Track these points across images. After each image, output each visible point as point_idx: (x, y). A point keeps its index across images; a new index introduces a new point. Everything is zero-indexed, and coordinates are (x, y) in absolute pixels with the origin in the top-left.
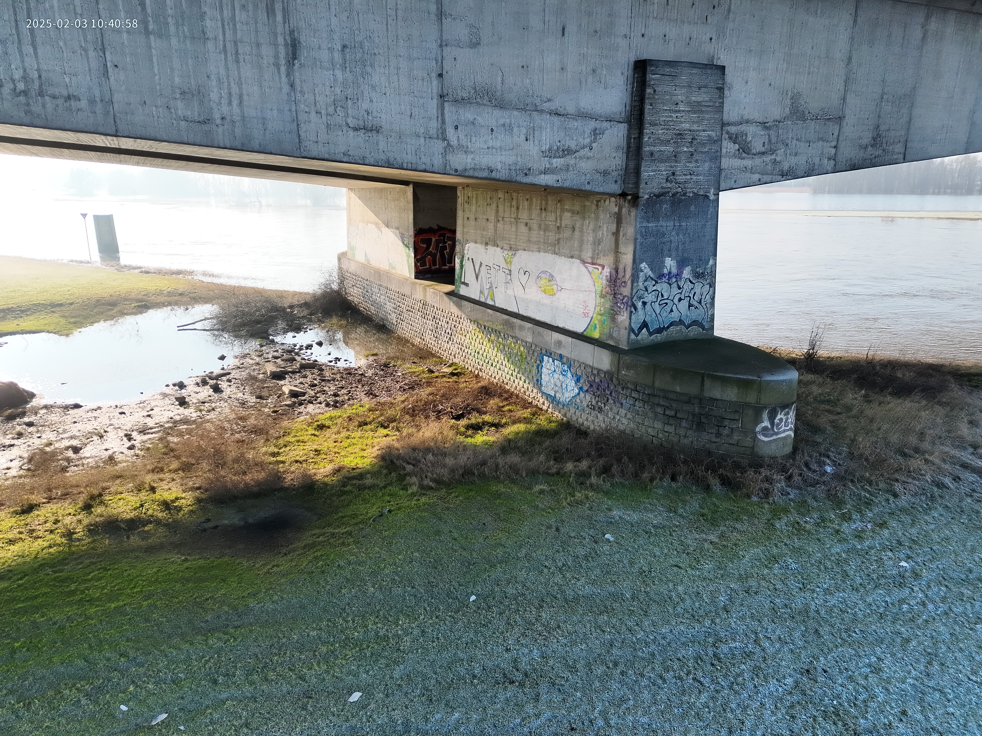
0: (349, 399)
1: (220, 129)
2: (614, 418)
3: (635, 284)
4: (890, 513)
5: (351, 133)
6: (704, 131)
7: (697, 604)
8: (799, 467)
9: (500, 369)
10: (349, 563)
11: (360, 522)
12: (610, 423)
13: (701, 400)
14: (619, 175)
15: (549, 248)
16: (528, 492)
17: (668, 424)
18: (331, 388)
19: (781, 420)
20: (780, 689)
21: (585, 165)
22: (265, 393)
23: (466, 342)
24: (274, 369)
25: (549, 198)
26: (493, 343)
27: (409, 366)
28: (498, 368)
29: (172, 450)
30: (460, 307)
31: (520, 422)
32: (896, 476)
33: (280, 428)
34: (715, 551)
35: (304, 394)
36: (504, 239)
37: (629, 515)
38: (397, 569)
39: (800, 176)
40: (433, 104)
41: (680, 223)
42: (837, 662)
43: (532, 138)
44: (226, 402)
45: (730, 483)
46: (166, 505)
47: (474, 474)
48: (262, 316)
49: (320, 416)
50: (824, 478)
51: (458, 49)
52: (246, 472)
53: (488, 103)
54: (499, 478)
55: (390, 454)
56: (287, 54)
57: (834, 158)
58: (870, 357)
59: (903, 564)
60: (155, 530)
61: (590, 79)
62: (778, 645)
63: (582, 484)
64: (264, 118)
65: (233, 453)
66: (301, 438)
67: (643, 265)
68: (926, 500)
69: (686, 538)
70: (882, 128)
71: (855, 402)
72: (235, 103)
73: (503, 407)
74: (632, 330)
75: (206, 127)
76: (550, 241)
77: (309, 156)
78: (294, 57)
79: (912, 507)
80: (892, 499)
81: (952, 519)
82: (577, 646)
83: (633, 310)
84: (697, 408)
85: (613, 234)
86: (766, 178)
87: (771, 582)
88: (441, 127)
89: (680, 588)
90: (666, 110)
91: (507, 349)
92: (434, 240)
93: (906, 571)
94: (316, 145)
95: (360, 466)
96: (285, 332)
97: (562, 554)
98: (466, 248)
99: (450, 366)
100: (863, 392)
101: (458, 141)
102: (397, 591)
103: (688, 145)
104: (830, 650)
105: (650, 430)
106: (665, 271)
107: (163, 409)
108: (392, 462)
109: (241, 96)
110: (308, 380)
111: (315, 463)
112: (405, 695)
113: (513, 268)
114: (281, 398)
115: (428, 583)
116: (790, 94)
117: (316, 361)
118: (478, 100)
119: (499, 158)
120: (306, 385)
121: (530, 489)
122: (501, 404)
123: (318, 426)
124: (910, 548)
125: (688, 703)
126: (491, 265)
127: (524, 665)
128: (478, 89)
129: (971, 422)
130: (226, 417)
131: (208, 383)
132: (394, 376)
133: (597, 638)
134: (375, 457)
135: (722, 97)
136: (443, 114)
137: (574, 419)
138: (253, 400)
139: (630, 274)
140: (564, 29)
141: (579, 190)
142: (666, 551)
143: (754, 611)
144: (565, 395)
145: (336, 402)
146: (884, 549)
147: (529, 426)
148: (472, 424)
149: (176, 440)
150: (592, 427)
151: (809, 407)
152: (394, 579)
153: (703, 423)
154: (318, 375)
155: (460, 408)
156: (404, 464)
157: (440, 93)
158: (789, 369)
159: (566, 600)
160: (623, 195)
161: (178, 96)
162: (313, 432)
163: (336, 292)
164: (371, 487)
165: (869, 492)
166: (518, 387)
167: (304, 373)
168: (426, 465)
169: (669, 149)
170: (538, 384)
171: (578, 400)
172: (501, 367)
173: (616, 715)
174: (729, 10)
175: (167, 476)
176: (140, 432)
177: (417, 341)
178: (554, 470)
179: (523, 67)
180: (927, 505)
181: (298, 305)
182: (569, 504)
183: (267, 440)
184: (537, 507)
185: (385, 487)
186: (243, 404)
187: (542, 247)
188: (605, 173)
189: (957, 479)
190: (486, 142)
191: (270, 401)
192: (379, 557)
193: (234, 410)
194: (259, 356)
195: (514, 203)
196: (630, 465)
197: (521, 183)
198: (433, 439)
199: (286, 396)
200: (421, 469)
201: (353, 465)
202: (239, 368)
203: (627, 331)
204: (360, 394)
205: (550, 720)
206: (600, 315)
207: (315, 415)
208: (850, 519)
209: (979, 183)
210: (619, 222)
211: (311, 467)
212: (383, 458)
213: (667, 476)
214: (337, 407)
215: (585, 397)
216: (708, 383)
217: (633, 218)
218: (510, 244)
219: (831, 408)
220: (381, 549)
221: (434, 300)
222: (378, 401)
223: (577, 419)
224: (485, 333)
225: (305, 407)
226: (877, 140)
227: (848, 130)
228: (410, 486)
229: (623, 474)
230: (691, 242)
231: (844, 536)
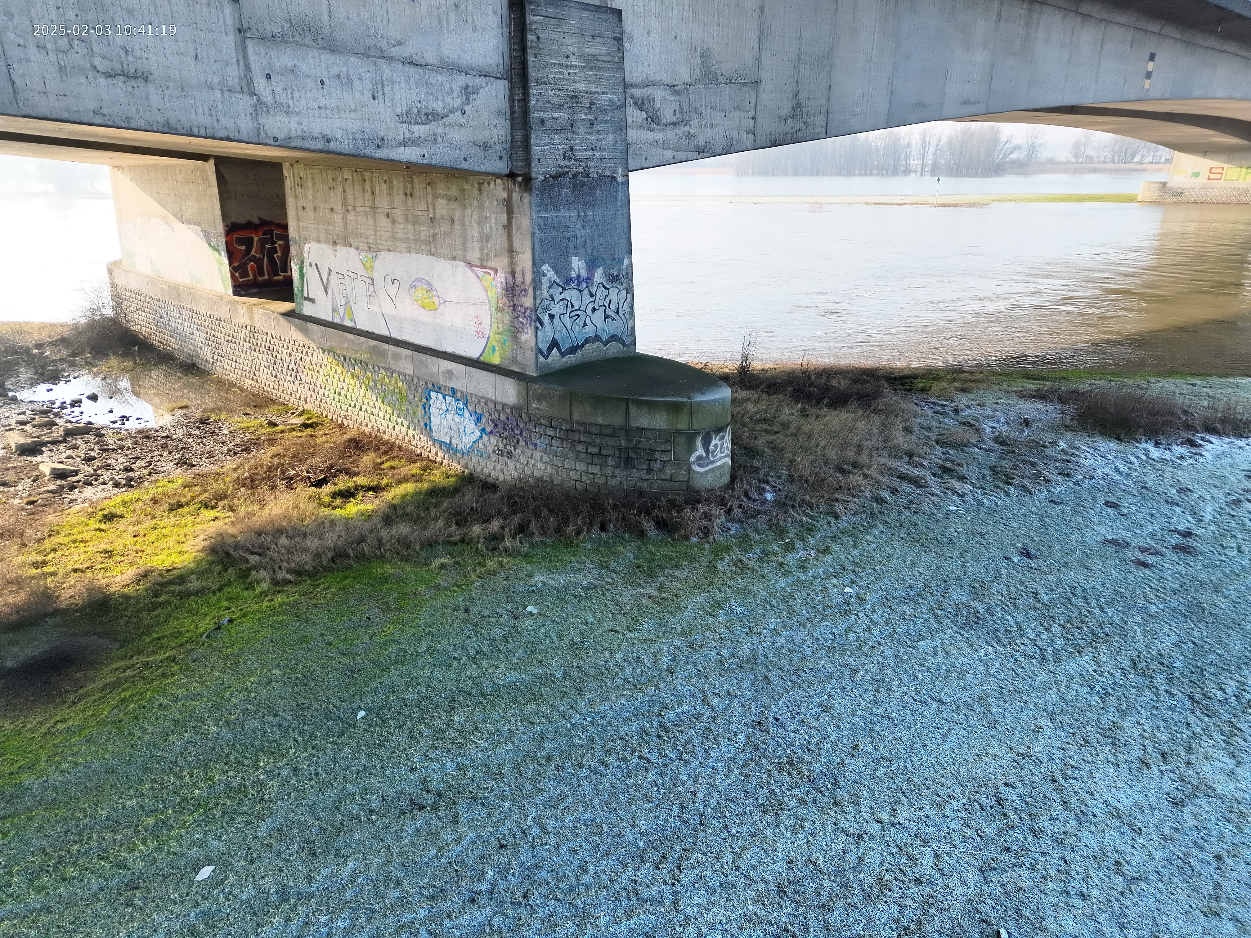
0: (150, 474)
2: (528, 463)
3: (538, 293)
4: (832, 537)
5: (102, 80)
6: (604, 93)
7: (638, 671)
8: (739, 498)
9: (372, 414)
10: (177, 700)
11: (187, 642)
12: (524, 471)
13: (627, 431)
14: (504, 149)
15: (423, 247)
16: (424, 569)
17: (591, 464)
18: (119, 461)
19: (716, 446)
20: (732, 748)
21: (458, 136)
22: (10, 477)
23: (320, 380)
24: (22, 440)
25: (415, 179)
26: (358, 378)
28: (369, 412)
30: (305, 332)
31: (407, 481)
32: (837, 496)
33: (43, 525)
34: (654, 606)
35: (76, 473)
36: (358, 235)
37: (553, 579)
38: (249, 696)
39: (718, 153)
40: (230, 41)
41: (585, 212)
42: (788, 707)
43: (381, 97)
45: (666, 526)
47: (348, 556)
49: (106, 503)
50: (765, 507)
53: (314, 44)
54: (384, 556)
55: (223, 544)
57: (752, 132)
58: (805, 367)
59: (848, 590)
61: (452, 15)
62: (727, 701)
63: (494, 549)
66: (79, 537)
67: (546, 268)
68: (866, 518)
69: (621, 596)
70: (802, 96)
71: (792, 418)
73: (382, 463)
74: (541, 352)
76: (422, 238)
77: (34, 114)
79: (853, 528)
80: (833, 520)
81: (892, 535)
82: (501, 747)
83: (538, 325)
84: (623, 442)
85: (504, 227)
86: (681, 155)
87: (716, 632)
88: (245, 76)
89: (619, 656)
90: (555, 64)
91: (379, 386)
92: (256, 239)
93: (851, 597)
94: (45, 98)
95: (178, 565)
96: (34, 383)
97: (475, 639)
98: (306, 250)
99: (300, 415)
100: (800, 406)
101: (274, 96)
102: (253, 724)
103: (586, 111)
104: (781, 696)
105: (571, 474)
106: (573, 274)
108: (227, 554)
110: (81, 451)
111: (106, 569)
112: (277, 856)
113: (375, 275)
114: (39, 482)
115: (297, 705)
116: (699, 50)
117: (90, 423)
118: (296, 38)
119: (338, 123)
120: (78, 459)
121: (426, 564)
122: (379, 461)
123: (105, 516)
124: (854, 572)
125: (635, 785)
126: (345, 273)
127: (435, 784)
128: (294, 22)
129: (905, 429)
132: (218, 435)
133: (524, 733)
134: (201, 551)
135: (621, 49)
136: (245, 57)
139: (530, 280)
141: (453, 168)
142: (599, 615)
143: (700, 668)
144: (464, 440)
146: (828, 577)
147: (419, 485)
148: (340, 491)
150: (501, 478)
151: (746, 429)
152: (247, 709)
153: (632, 458)
154: (97, 443)
155: (321, 471)
156: (247, 555)
157: (238, 26)
158: (720, 386)
159: (483, 695)
160: (512, 176)
162: (98, 526)
163: (110, 320)
164: (199, 592)
165: (811, 517)
166: (400, 436)
167: (73, 442)
168: (279, 553)
169: (563, 115)
170: (427, 428)
171: (481, 446)
172: (374, 410)
173: (554, 817)
177: (247, 383)
178: (457, 537)
180: (868, 523)
181: (50, 343)
182: (479, 577)
183: (24, 545)
184: (437, 587)
185: (220, 589)
187: (413, 246)
188: (485, 146)
189: (894, 491)
190: (315, 99)
191: (20, 487)
192: (222, 684)
195: (367, 186)
196: (552, 519)
197: (372, 158)
198: (285, 516)
199: (46, 478)
200: (272, 559)
201: (167, 565)
203: (534, 353)
204: (168, 464)
205: (474, 843)
206: (499, 334)
207: (98, 501)
208: (793, 548)
209: (904, 163)
210: (510, 212)
211: (100, 576)
212: (213, 550)
213: (596, 527)
214: (133, 487)
215: (489, 440)
216: (633, 410)
217: (527, 205)
218: (367, 243)
219: (768, 428)
220: (223, 673)
221: (266, 325)
222: (197, 472)
223: (482, 469)
224: (346, 365)
225: (80, 492)
226: (797, 110)
227: (765, 97)
228: (258, 583)
229: (543, 530)
230: (600, 236)
231: (788, 568)
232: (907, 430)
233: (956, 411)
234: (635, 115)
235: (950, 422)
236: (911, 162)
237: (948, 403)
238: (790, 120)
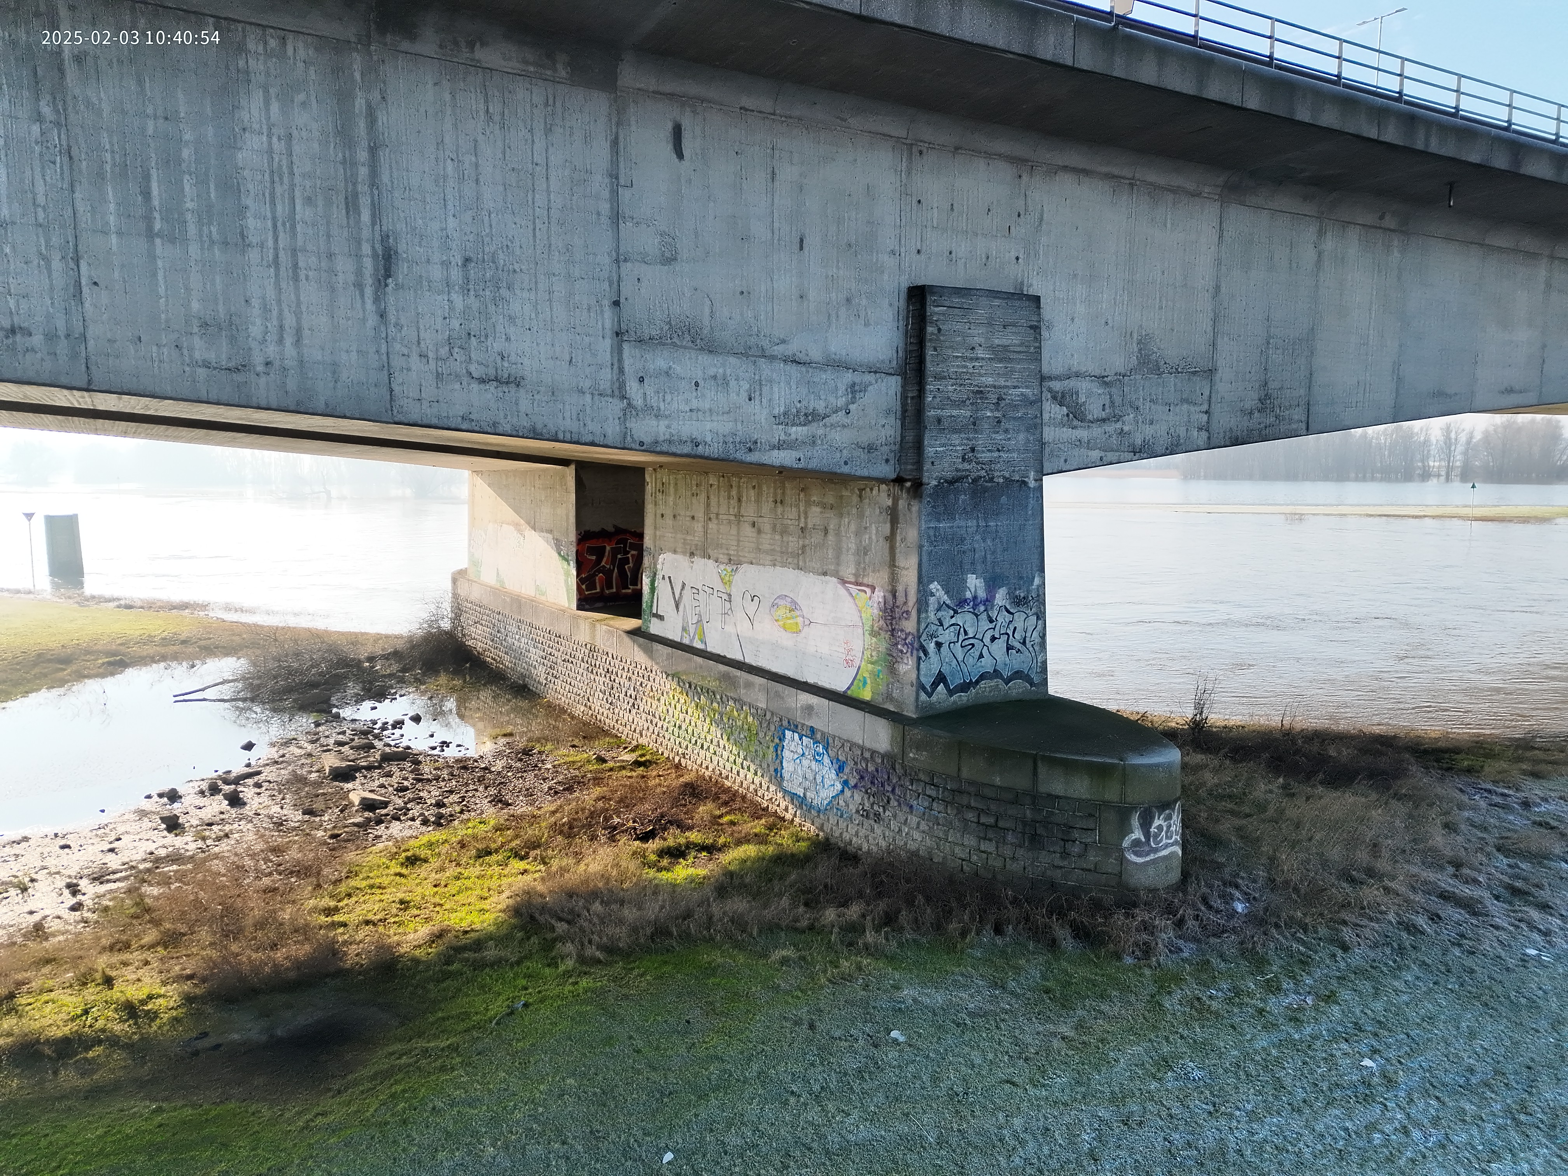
0: (462, 812)
1: (263, 380)
2: (900, 830)
3: (923, 615)
4: (1338, 978)
5: (475, 386)
6: (1015, 387)
7: (1046, 1150)
8: (1194, 906)
9: (715, 753)
10: (453, 1103)
11: (474, 1027)
12: (894, 840)
13: (1035, 798)
14: (891, 451)
15: (790, 560)
16: (761, 962)
17: (985, 839)
18: (431, 794)
19: (1160, 828)
21: (839, 437)
22: (318, 805)
23: (660, 709)
24: (337, 763)
25: (787, 485)
26: (703, 710)
27: (565, 752)
28: (712, 751)
29: (148, 910)
30: (649, 653)
31: (748, 842)
32: (1344, 915)
33: (342, 864)
34: (1071, 1053)
35: (385, 804)
36: (719, 546)
37: (929, 996)
38: (536, 1109)
39: (1159, 453)
40: (606, 345)
41: (986, 522)
43: (758, 397)
44: (251, 821)
45: (1087, 935)
46: (130, 1010)
47: (669, 934)
48: (321, 674)
49: (412, 842)
50: (1235, 923)
51: (643, 265)
52: (276, 945)
53: (692, 345)
54: (713, 939)
55: (528, 904)
56: (376, 270)
57: (1206, 428)
58: (1287, 726)
59: (1367, 1062)
60: (107, 1057)
61: (843, 311)
63: (851, 944)
64: (334, 364)
65: (256, 908)
66: (378, 881)
67: (934, 586)
68: (1392, 954)
69: (1023, 1031)
70: (1272, 385)
71: (1269, 796)
72: (289, 341)
73: (720, 816)
74: (923, 688)
75: (238, 378)
76: (790, 550)
77: (406, 421)
78: (388, 275)
79: (1372, 967)
80: (1339, 953)
81: (1435, 983)
83: (922, 655)
84: (1028, 812)
85: (887, 539)
86: (1110, 456)
87: (1163, 1104)
88: (618, 379)
89: (1017, 1122)
90: (957, 357)
91: (725, 720)
92: (608, 548)
93: (1373, 1074)
94: (418, 405)
95: (477, 926)
96: (359, 700)
97: (821, 1068)
98: (660, 561)
99: (633, 750)
100: (1281, 780)
101: (645, 400)
102: (536, 1151)
103: (992, 407)
105: (957, 850)
106: (968, 595)
107: (137, 837)
108: (532, 918)
109: (299, 331)
110: (394, 780)
111: (399, 924)
113: (733, 591)
114: (346, 813)
115: (591, 1132)
116: (1135, 336)
117: (409, 748)
118: (675, 340)
119: (709, 426)
120: (390, 789)
121: (765, 955)
122: (718, 813)
123: (408, 858)
124: (1376, 1035)
126: (699, 587)
128: (673, 323)
129: (1446, 826)
130: (249, 848)
131: (221, 790)
132: (540, 769)
134: (503, 911)
135: (1038, 338)
136: (620, 360)
137: (837, 834)
138: (296, 817)
139: (915, 600)
140: (802, 241)
141: (831, 473)
142: (990, 1056)
143: (1138, 1157)
144: (821, 794)
145: (440, 816)
146: (1335, 1039)
147: (763, 848)
148: (669, 848)
149: (155, 891)
150: (865, 847)
151: (1202, 807)
152: (531, 1129)
153: (1040, 836)
154: (412, 772)
155: (650, 821)
156: (553, 922)
157: (616, 328)
158: (1165, 746)
159: (828, 1153)
160: (899, 481)
161: (196, 330)
162: (399, 870)
163: (446, 633)
164: (497, 963)
165: (1304, 943)
166: (745, 783)
167: (388, 769)
168: (590, 922)
169: (965, 412)
170: (777, 776)
171: (841, 802)
172: (717, 749)
174: (1041, 220)
175: (136, 956)
176: (95, 879)
177: (579, 710)
178: (804, 923)
179: (742, 293)
180: (1395, 961)
181: (383, 656)
182: (830, 981)
183: (319, 886)
184: (776, 988)
185: (519, 963)
186: (279, 824)
187: (779, 559)
188: (870, 448)
189: (1435, 918)
190: (687, 401)
191: (326, 818)
192: (506, 1090)
193: (262, 836)
194: (313, 742)
195: (734, 493)
196: (929, 911)
197: (742, 462)
198: (603, 875)
199: (355, 809)
200: (582, 930)
201: (464, 925)
202: (276, 762)
203: (914, 688)
204: (482, 802)
206: (872, 663)
207: (403, 839)
208: (1279, 989)
209: (1420, 464)
210: (894, 521)
211: (392, 932)
212: (516, 911)
213: (988, 927)
214: (442, 825)
215: (852, 796)
216: (1043, 770)
217: (915, 515)
218: (728, 554)
219: (1235, 808)
220: (510, 1075)
221: (608, 644)
222: (512, 812)
223: (841, 834)
224: (690, 694)
225: (387, 828)
226: (1266, 402)
227: (1223, 388)
228: (562, 959)
229: (917, 925)
230: (1004, 550)
231: (1271, 1018)
232: (1450, 827)
233: (1526, 804)
234: (1052, 411)
235: (1517, 821)
236: (1431, 464)
237: (1511, 792)
238: (1256, 414)
